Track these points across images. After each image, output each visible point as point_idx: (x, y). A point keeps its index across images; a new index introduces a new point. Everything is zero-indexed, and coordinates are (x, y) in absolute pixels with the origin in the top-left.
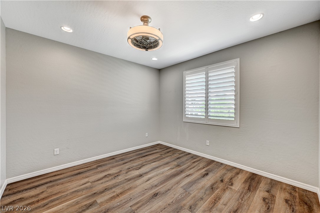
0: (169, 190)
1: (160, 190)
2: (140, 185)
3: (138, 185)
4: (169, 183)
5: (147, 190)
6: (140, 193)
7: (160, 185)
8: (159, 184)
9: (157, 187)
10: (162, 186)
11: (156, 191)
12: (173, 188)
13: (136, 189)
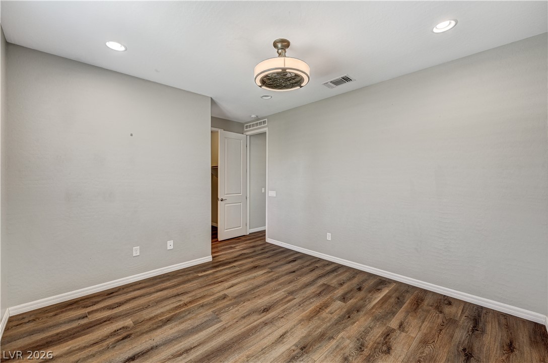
0: (244, 317)
1: (260, 316)
2: (295, 326)
3: (299, 326)
4: (240, 330)
5: (279, 316)
6: (291, 313)
7: (258, 325)
8: (260, 327)
9: (263, 322)
10: (255, 323)
11: (265, 316)
12: (235, 321)
13: (299, 317)
